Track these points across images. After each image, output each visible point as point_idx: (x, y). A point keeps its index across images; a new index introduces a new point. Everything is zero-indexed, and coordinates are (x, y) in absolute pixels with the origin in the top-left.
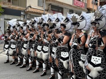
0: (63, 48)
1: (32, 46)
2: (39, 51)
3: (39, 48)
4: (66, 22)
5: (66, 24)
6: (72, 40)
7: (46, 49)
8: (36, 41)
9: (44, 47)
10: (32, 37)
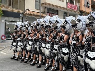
0: (64, 45)
1: (36, 43)
2: (44, 48)
3: (43, 45)
4: (65, 24)
5: (66, 26)
6: (71, 39)
7: (49, 46)
8: (40, 40)
9: (47, 44)
10: (36, 37)
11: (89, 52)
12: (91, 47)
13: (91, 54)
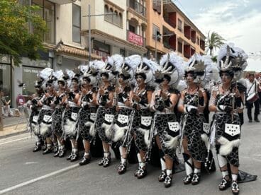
2: (109, 123)
3: (109, 117)
4: (170, 71)
5: (171, 74)
6: (181, 101)
7: (123, 119)
8: (101, 106)
9: (120, 115)
10: (91, 101)
11: (227, 125)
12: (231, 116)
13: (230, 128)
